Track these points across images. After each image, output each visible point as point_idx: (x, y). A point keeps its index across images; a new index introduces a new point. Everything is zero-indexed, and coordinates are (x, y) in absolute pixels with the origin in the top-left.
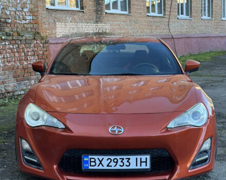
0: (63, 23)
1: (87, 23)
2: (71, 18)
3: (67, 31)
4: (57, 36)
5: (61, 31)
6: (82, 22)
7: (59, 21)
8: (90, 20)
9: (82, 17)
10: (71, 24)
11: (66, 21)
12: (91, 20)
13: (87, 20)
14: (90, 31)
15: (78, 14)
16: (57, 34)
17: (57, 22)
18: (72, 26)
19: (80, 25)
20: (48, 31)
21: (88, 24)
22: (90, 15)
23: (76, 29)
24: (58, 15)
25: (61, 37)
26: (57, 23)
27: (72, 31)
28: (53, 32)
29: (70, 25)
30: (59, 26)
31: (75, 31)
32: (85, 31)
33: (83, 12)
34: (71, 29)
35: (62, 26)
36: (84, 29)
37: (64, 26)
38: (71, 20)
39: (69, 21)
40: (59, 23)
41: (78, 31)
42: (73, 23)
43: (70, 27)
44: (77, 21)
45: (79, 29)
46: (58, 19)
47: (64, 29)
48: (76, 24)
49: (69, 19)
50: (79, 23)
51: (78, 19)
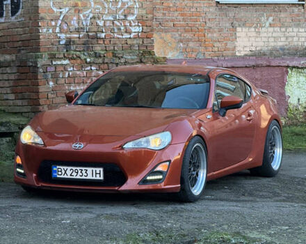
0: (253, 29)
2: (271, 19)
3: (262, 44)
4: (238, 54)
5: (248, 44)
6: (298, 26)
7: (244, 25)
9: (298, 15)
10: (271, 29)
11: (259, 25)
15: (290, 9)
16: (238, 49)
17: (239, 26)
18: (274, 35)
19: (293, 31)
20: (217, 44)
23: (283, 39)
24: (242, 13)
25: (246, 55)
26: (239, 29)
27: (272, 44)
28: (230, 45)
29: (267, 32)
30: (243, 34)
31: (280, 44)
33: (303, 5)
34: (272, 39)
35: (249, 34)
36: (303, 39)
37: (254, 34)
38: (272, 22)
39: (267, 24)
40: (244, 29)
41: (287, 43)
42: (276, 29)
43: (270, 35)
44: (286, 24)
45: (290, 39)
46: (241, 20)
47: (253, 39)
48: (283, 29)
49: (267, 19)
50: (290, 27)
51: (288, 20)
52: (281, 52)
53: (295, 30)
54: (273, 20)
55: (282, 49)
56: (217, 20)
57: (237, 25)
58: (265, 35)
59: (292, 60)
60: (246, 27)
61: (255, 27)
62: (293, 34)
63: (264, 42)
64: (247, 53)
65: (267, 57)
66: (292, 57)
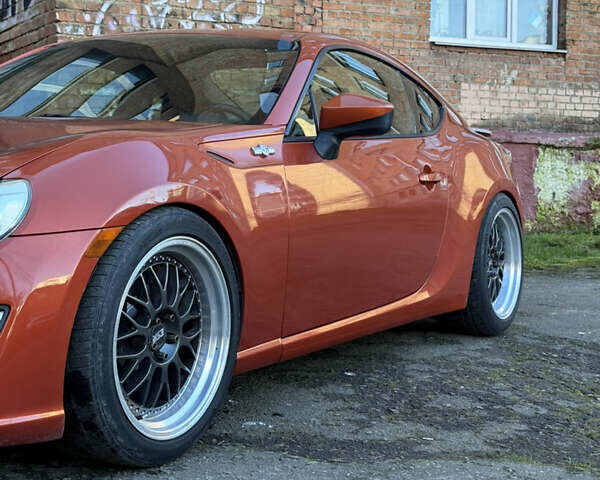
0: (486, 87)
1: (577, 88)
2: (514, 73)
3: (500, 110)
5: (478, 109)
6: (556, 86)
7: (474, 79)
8: (587, 80)
9: (556, 70)
10: (514, 89)
11: (496, 81)
12: (595, 79)
13: (576, 79)
14: (586, 114)
15: (544, 61)
16: (462, 115)
17: (466, 81)
18: (519, 97)
19: (547, 93)
21: (580, 93)
22: (587, 66)
23: (532, 104)
24: (470, 63)
26: (464, 86)
27: (517, 111)
29: (508, 93)
30: (471, 94)
31: (528, 111)
32: (566, 114)
33: (564, 55)
34: (516, 104)
35: (481, 94)
36: (563, 106)
37: (488, 94)
38: (516, 78)
39: (509, 81)
40: (472, 86)
41: (538, 110)
42: (521, 88)
43: (512, 97)
44: (537, 82)
45: (543, 105)
46: (468, 72)
47: (486, 102)
48: (533, 90)
49: (509, 74)
50: (543, 86)
51: (542, 76)
52: (529, 123)
53: (552, 91)
54: (518, 75)
55: (531, 119)
56: (431, 70)
57: (462, 80)
58: (505, 96)
59: (545, 135)
60: (476, 83)
61: (489, 84)
62: (547, 97)
63: (504, 107)
64: (476, 122)
65: (507, 130)
66: (545, 131)
